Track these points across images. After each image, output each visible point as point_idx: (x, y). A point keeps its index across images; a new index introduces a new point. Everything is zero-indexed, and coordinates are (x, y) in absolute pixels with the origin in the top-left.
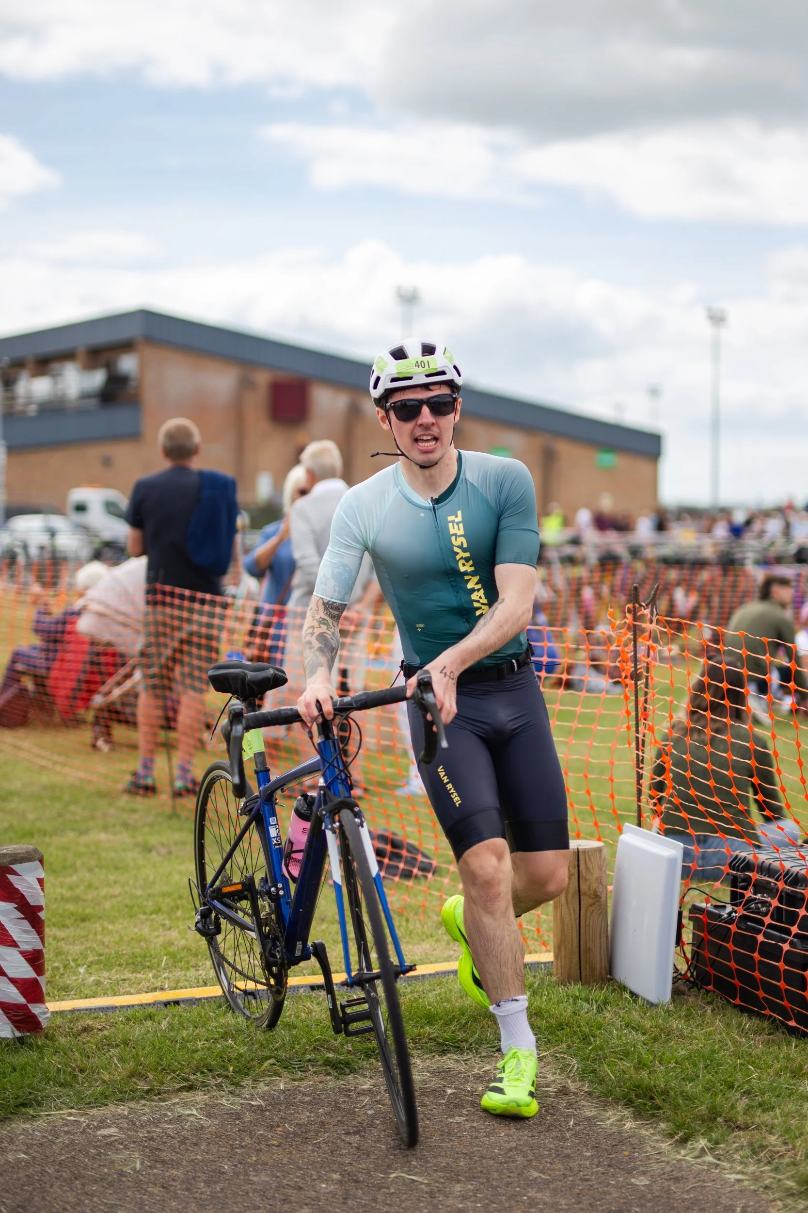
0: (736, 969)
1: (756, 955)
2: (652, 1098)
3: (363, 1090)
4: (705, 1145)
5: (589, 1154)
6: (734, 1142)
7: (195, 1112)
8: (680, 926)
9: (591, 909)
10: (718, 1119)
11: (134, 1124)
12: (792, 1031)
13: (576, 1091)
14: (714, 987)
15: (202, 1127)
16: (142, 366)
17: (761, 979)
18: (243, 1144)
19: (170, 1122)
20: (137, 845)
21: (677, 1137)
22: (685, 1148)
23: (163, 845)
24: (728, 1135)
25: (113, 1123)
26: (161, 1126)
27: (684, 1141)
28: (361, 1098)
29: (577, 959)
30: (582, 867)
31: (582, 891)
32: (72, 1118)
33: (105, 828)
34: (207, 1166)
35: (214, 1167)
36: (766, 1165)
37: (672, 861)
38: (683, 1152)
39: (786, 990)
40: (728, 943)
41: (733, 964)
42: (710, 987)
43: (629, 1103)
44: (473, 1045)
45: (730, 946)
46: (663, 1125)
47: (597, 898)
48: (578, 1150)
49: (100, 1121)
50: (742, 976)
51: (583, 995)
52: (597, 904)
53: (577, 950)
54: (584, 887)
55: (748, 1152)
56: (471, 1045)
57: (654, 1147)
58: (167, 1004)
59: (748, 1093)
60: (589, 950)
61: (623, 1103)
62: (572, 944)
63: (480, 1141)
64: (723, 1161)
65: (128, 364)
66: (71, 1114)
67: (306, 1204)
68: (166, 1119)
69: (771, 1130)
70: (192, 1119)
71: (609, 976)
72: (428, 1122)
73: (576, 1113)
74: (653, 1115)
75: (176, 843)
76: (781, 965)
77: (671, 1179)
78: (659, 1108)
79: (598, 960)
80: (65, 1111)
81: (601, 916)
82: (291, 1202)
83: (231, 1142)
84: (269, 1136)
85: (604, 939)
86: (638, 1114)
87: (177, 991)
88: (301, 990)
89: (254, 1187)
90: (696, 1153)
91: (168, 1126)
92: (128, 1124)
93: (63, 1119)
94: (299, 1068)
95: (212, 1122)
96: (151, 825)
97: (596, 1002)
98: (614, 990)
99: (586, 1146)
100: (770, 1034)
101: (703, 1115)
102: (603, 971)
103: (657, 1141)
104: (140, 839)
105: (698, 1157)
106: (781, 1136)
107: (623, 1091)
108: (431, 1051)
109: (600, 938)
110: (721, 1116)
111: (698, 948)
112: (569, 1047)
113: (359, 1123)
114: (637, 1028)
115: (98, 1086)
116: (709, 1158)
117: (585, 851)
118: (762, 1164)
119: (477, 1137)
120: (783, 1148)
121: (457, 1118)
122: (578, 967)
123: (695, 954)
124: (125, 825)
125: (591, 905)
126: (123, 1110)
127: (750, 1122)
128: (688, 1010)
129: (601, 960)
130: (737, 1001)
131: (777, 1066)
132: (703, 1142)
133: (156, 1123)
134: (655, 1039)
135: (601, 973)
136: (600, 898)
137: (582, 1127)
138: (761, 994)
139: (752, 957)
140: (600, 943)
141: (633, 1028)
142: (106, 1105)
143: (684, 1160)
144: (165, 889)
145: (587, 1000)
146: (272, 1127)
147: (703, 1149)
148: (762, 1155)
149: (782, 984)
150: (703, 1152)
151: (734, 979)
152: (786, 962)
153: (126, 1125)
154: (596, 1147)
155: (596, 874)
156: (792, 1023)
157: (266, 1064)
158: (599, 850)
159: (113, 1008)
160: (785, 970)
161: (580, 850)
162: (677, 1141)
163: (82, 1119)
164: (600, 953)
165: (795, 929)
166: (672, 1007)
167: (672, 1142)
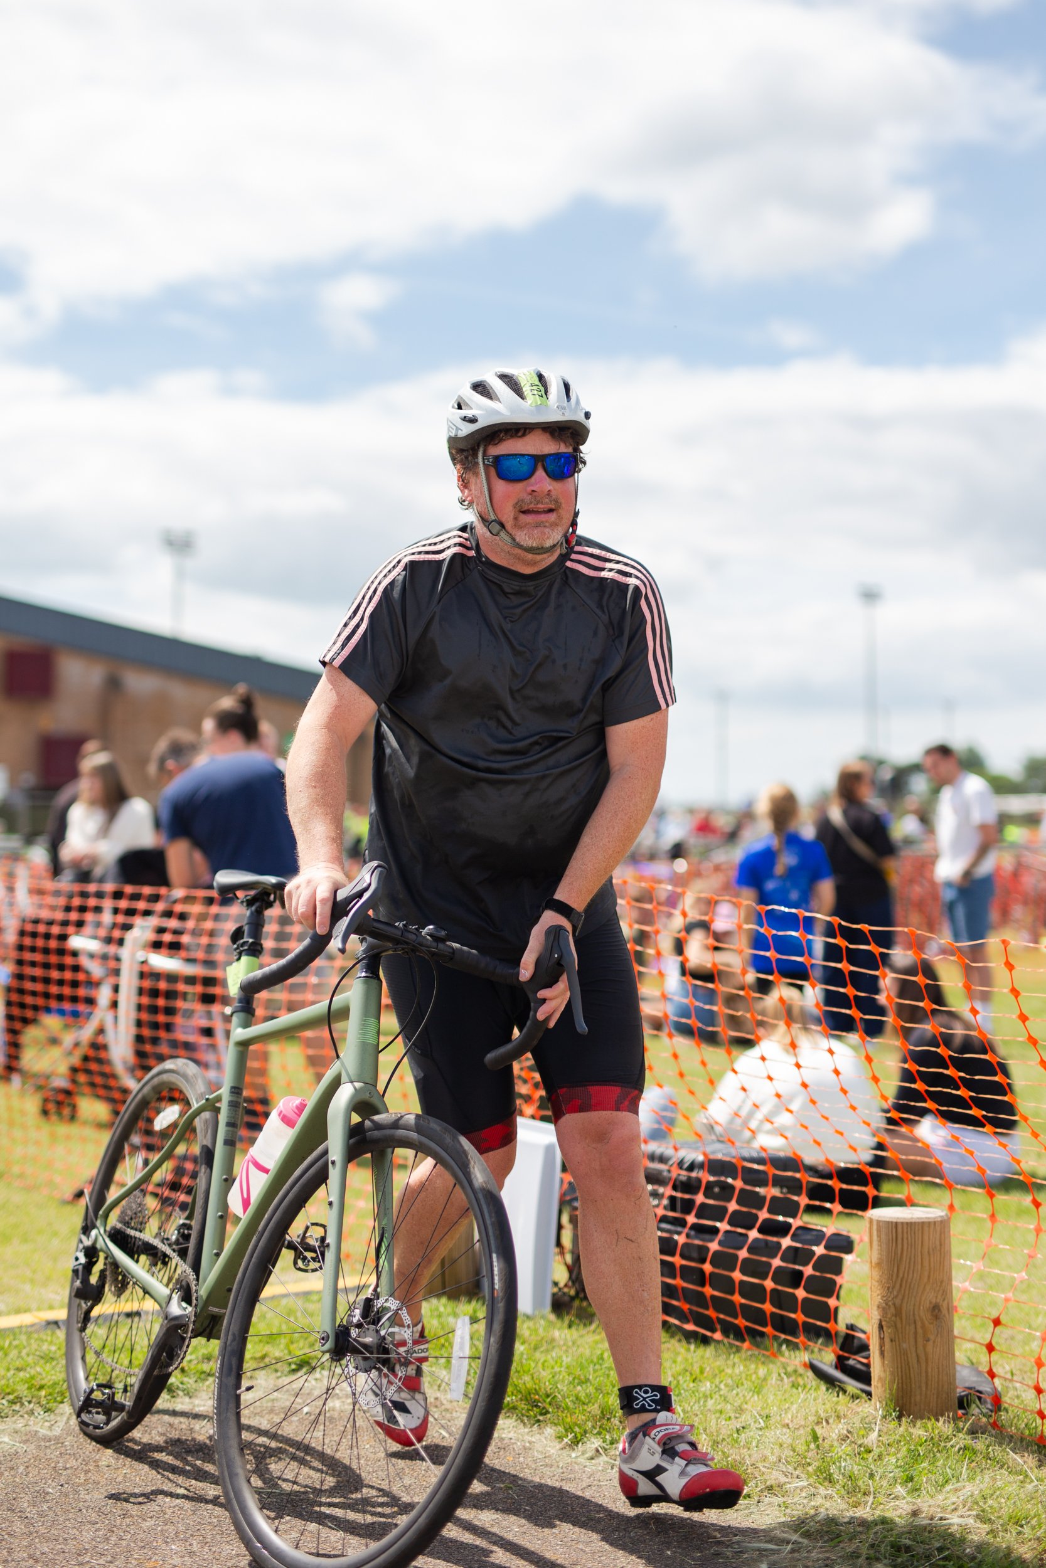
8: (560, 1227)
12: (690, 1336)
18: (68, 1466)
21: (566, 1440)
22: (576, 1450)
27: (576, 1442)
34: (28, 1487)
35: (37, 1489)
37: (549, 1149)
38: (574, 1455)
46: (550, 1430)
51: (448, 1309)
57: (541, 1452)
60: (453, 1261)
67: (151, 1518)
74: (538, 1421)
76: (677, 1261)
77: (562, 1480)
78: (545, 1413)
79: (464, 1272)
82: (131, 1516)
83: (53, 1465)
89: (86, 1504)
90: (589, 1455)
95: (27, 1447)
102: (470, 1285)
103: (544, 1446)
105: (592, 1458)
128: (571, 1319)
129: (468, 1272)
134: (536, 1348)
135: (467, 1288)
152: (683, 1256)
156: (690, 1327)
162: (566, 1444)
164: (467, 1266)
165: (691, 1219)
166: (552, 1317)
167: (561, 1446)
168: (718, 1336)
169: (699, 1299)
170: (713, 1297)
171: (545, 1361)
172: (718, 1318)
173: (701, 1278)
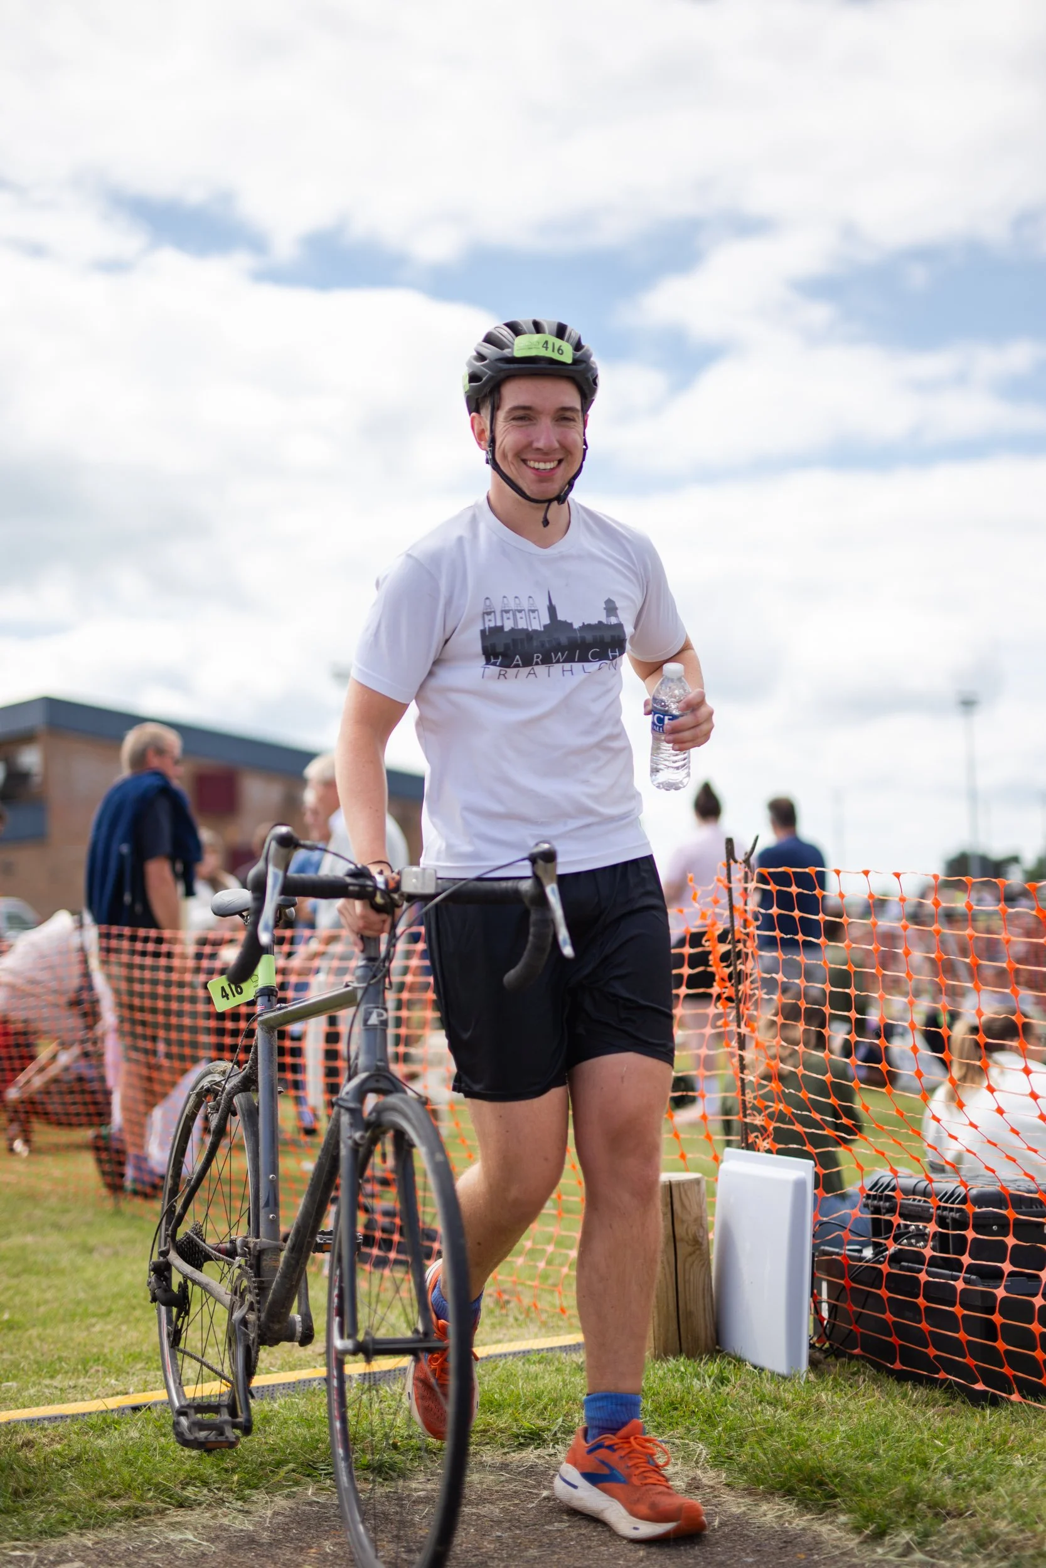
0: (895, 1323)
1: (921, 1301)
2: (821, 1484)
3: (419, 1497)
4: (911, 1539)
5: (750, 1560)
6: (949, 1534)
7: (191, 1537)
9: (690, 1260)
10: (920, 1505)
11: (106, 1556)
12: (979, 1397)
13: (711, 1483)
14: (862, 1349)
15: (204, 1554)
16: (47, 760)
17: (931, 1332)
19: (157, 1550)
20: (72, 1246)
21: (867, 1532)
22: (882, 1545)
23: (106, 1245)
24: (940, 1526)
25: (77, 1556)
26: (145, 1555)
27: (879, 1536)
28: (421, 1507)
29: (675, 1326)
30: (677, 1206)
31: (677, 1237)
32: (18, 1553)
33: (31, 1230)
36: (1001, 1559)
37: (799, 1185)
38: (880, 1550)
39: (968, 1342)
40: (879, 1288)
41: (888, 1316)
42: (857, 1351)
43: (789, 1492)
44: (559, 1435)
45: (884, 1293)
46: (843, 1518)
47: (699, 1245)
48: (735, 1556)
49: (57, 1555)
50: (903, 1332)
51: (690, 1370)
52: (698, 1252)
53: (675, 1314)
54: (680, 1231)
55: (971, 1543)
56: (555, 1434)
57: (837, 1547)
58: (136, 1409)
59: (948, 1471)
60: (690, 1314)
61: (781, 1492)
62: (668, 1306)
63: (595, 1551)
64: (938, 1559)
65: (30, 759)
66: (15, 1548)
68: (151, 1546)
69: (996, 1514)
70: (187, 1545)
71: (717, 1347)
72: (518, 1532)
73: (717, 1510)
74: (826, 1506)
75: (123, 1242)
76: (958, 1310)
78: (834, 1496)
79: (702, 1325)
80: (6, 1544)
81: (704, 1269)
84: (300, 1560)
85: (708, 1300)
86: (805, 1505)
87: (146, 1393)
88: (315, 1384)
90: (899, 1550)
91: (154, 1556)
92: (98, 1556)
93: (5, 1555)
94: (325, 1474)
95: (217, 1547)
96: (89, 1224)
97: (710, 1377)
98: (729, 1363)
99: (744, 1550)
100: (947, 1405)
101: (897, 1500)
102: (709, 1342)
103: (840, 1539)
104: (77, 1238)
105: (904, 1555)
106: (1012, 1522)
107: (780, 1477)
108: (503, 1446)
109: (704, 1297)
110: (922, 1501)
111: (837, 1300)
112: (689, 1430)
113: (421, 1537)
114: (774, 1401)
115: (51, 1511)
116: (918, 1556)
117: (680, 1184)
118: (994, 1561)
119: (589, 1547)
120: (1021, 1537)
121: (556, 1524)
122: (677, 1337)
123: (833, 1309)
124: (57, 1227)
125: (690, 1255)
126: (89, 1540)
127: (962, 1506)
128: (835, 1379)
129: (706, 1327)
130: (898, 1366)
131: (973, 1439)
132: (906, 1536)
133: (138, 1552)
134: (803, 1414)
135: (706, 1345)
136: (701, 1244)
137: (730, 1528)
138: (932, 1352)
139: (916, 1303)
140: (704, 1304)
141: (770, 1403)
142: (64, 1534)
143: (885, 1561)
144: (115, 1290)
145: (697, 1375)
146: (302, 1549)
147: (908, 1544)
148: (992, 1547)
149: (961, 1335)
150: (908, 1550)
151: (891, 1336)
152: (964, 1306)
153: (94, 1558)
154: (759, 1551)
155: (695, 1210)
156: (979, 1387)
157: (282, 1472)
158: (697, 1182)
159: (63, 1418)
160: (964, 1316)
161: (673, 1183)
162: (868, 1536)
163: (32, 1554)
164: (705, 1319)
165: (966, 1260)
166: (812, 1377)
167: (861, 1538)
168: (1015, 1397)
169: (991, 1355)
170: (1007, 1352)
171: (819, 1432)
172: (1015, 1376)
173: (990, 1331)
